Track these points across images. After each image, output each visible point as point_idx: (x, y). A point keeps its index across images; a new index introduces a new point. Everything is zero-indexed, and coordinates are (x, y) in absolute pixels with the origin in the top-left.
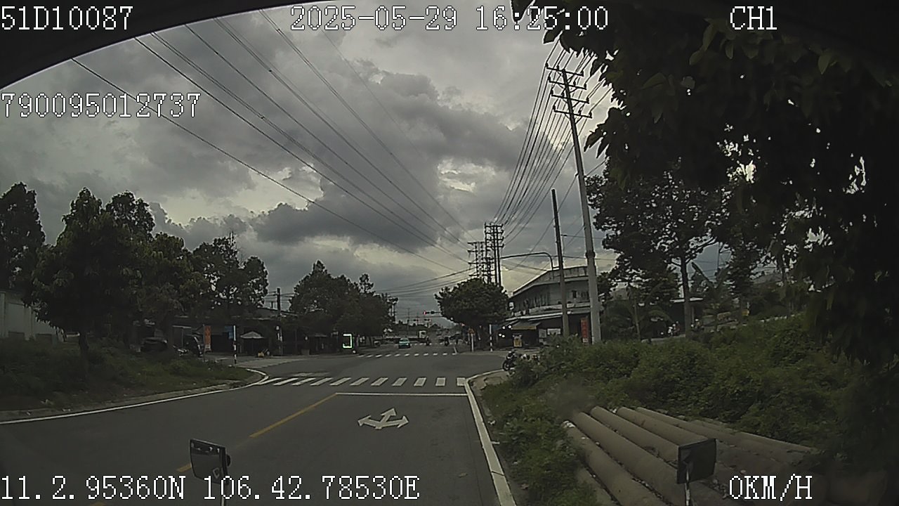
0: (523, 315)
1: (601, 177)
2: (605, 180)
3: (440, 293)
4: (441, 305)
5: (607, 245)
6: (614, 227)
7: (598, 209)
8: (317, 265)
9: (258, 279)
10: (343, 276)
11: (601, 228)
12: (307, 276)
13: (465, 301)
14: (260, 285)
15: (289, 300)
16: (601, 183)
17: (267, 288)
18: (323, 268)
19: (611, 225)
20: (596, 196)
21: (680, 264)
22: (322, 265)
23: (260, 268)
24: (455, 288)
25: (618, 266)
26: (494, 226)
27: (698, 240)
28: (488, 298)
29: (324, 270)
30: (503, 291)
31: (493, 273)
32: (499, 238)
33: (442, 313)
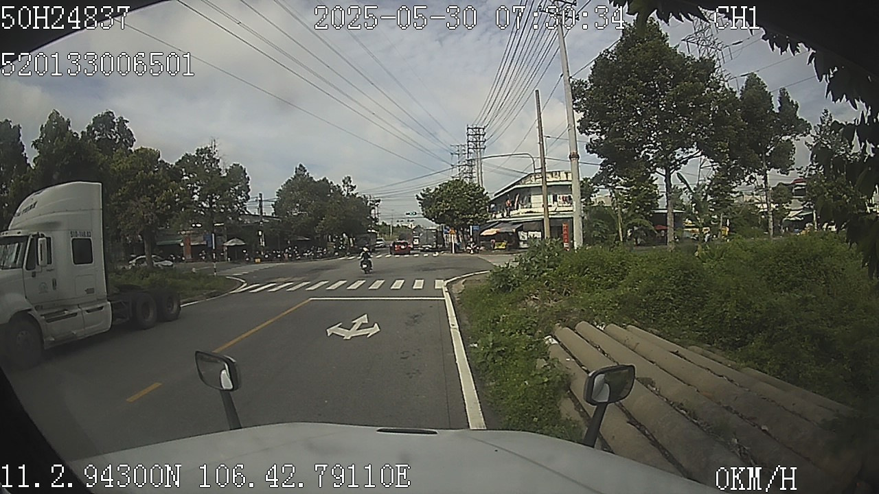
0: (503, 217)
1: (586, 82)
2: (589, 85)
3: (421, 194)
4: (423, 205)
5: (591, 150)
6: (597, 132)
7: (582, 113)
8: (299, 169)
9: (240, 186)
10: (325, 179)
11: (585, 132)
12: (290, 180)
13: (446, 202)
14: (243, 192)
15: (272, 205)
16: (586, 87)
17: (249, 194)
18: (305, 171)
19: (595, 129)
20: (580, 100)
21: (664, 174)
22: (304, 168)
23: (242, 175)
24: (436, 189)
25: (601, 171)
26: (476, 128)
27: (684, 151)
28: (469, 199)
29: (306, 174)
30: (484, 193)
31: (474, 175)
32: (481, 140)
33: (423, 214)
